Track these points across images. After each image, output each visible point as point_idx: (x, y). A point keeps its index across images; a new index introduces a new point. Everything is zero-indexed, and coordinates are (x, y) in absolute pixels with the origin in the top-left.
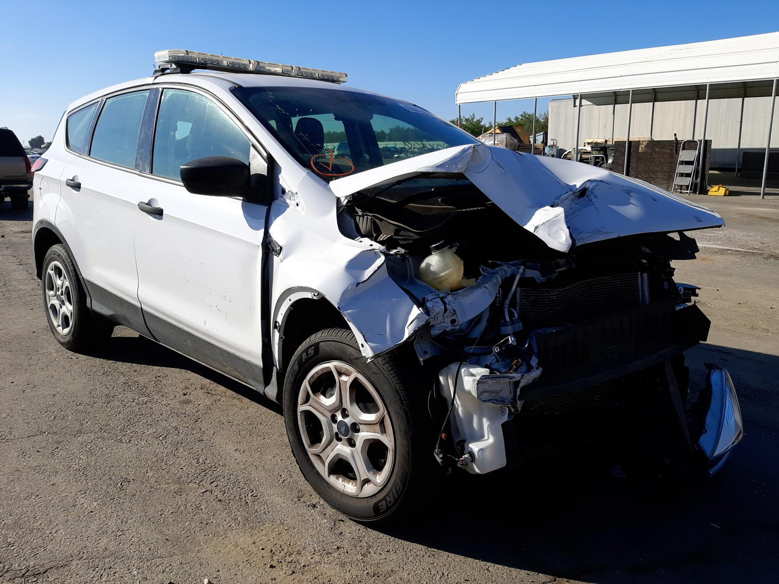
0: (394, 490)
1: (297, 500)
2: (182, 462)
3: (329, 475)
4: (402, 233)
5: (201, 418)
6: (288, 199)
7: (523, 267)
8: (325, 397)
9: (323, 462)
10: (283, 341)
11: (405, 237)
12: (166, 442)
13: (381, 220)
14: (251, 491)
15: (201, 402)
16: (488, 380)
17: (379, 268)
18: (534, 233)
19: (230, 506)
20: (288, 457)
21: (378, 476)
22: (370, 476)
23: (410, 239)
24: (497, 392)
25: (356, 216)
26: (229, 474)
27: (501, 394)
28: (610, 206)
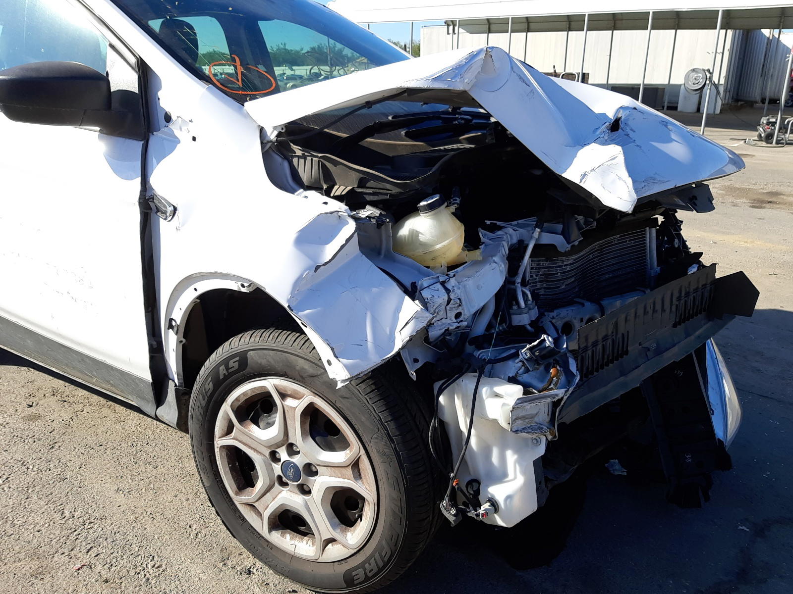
0: (377, 555)
1: (221, 564)
2: (39, 518)
3: (270, 531)
4: (371, 184)
5: (59, 442)
6: (177, 129)
7: (539, 230)
8: (259, 426)
9: (260, 515)
10: (183, 345)
11: (375, 190)
12: (10, 488)
13: (335, 163)
14: (151, 557)
15: (56, 415)
16: (525, 404)
17: (348, 240)
18: (581, 184)
19: (123, 588)
20: (196, 494)
21: (349, 534)
22: (336, 534)
23: (387, 194)
24: (532, 417)
25: (293, 157)
26: (113, 532)
27: (536, 419)
28: (654, 143)
